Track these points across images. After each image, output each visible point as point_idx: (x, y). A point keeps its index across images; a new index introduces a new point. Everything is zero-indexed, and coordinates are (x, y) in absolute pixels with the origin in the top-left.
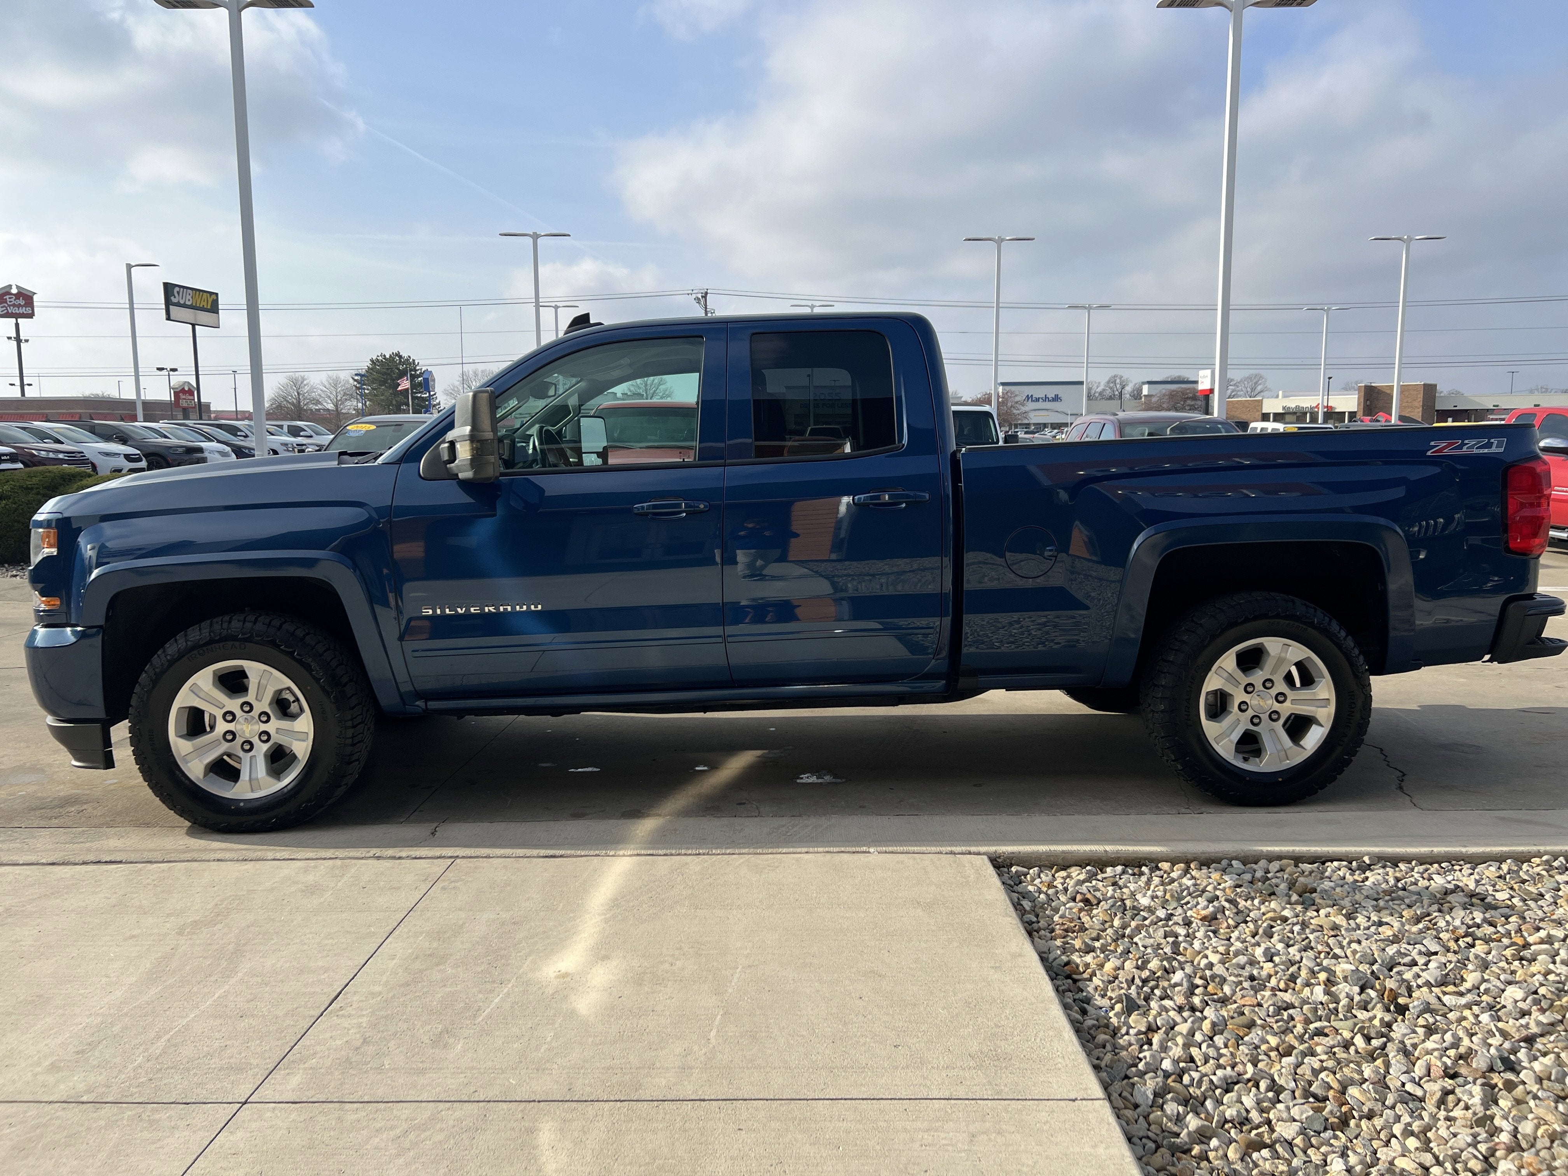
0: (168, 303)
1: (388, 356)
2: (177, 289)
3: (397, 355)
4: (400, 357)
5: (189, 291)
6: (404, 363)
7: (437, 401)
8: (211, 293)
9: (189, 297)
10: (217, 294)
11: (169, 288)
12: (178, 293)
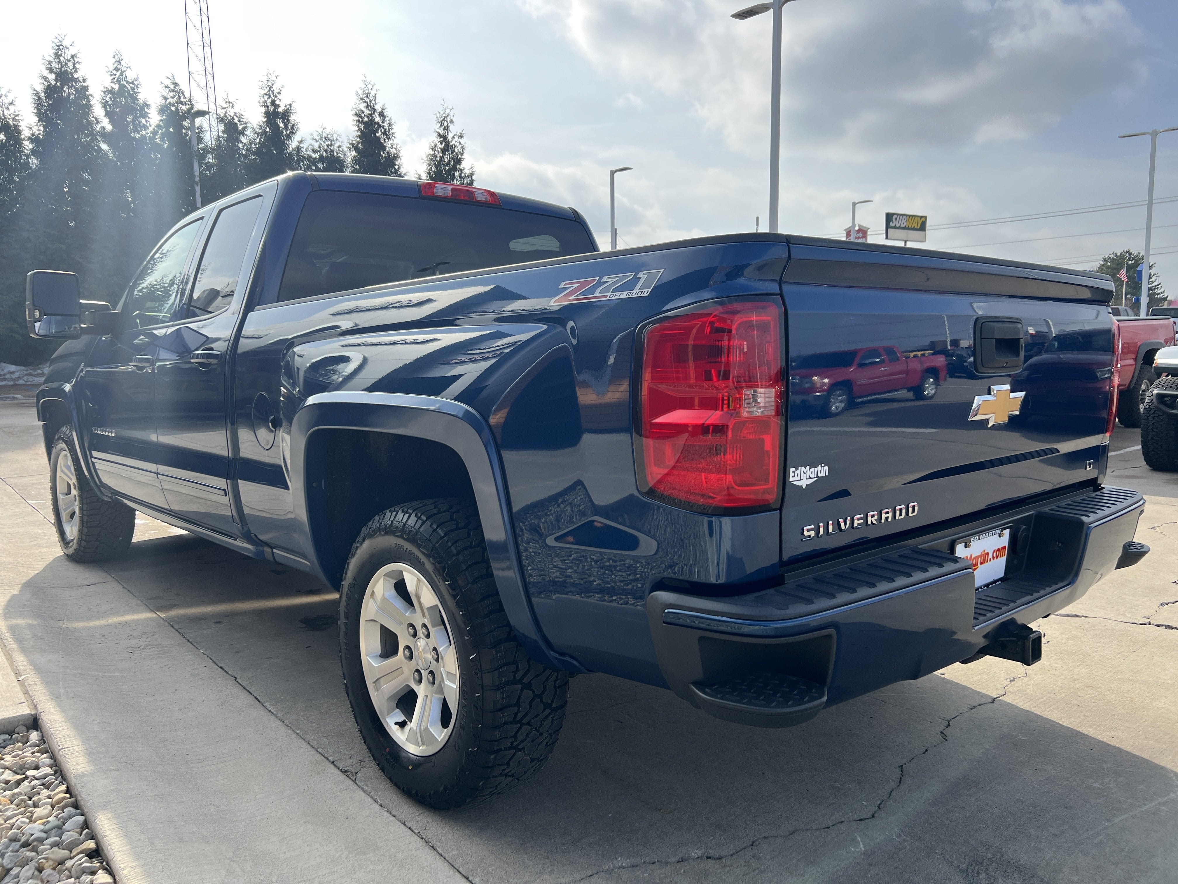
0: (888, 227)
1: (1119, 254)
2: (895, 216)
3: (1127, 252)
4: (1130, 254)
5: (905, 217)
6: (1134, 258)
7: (1162, 290)
8: (921, 217)
9: (903, 221)
10: (926, 217)
11: (889, 217)
12: (896, 219)
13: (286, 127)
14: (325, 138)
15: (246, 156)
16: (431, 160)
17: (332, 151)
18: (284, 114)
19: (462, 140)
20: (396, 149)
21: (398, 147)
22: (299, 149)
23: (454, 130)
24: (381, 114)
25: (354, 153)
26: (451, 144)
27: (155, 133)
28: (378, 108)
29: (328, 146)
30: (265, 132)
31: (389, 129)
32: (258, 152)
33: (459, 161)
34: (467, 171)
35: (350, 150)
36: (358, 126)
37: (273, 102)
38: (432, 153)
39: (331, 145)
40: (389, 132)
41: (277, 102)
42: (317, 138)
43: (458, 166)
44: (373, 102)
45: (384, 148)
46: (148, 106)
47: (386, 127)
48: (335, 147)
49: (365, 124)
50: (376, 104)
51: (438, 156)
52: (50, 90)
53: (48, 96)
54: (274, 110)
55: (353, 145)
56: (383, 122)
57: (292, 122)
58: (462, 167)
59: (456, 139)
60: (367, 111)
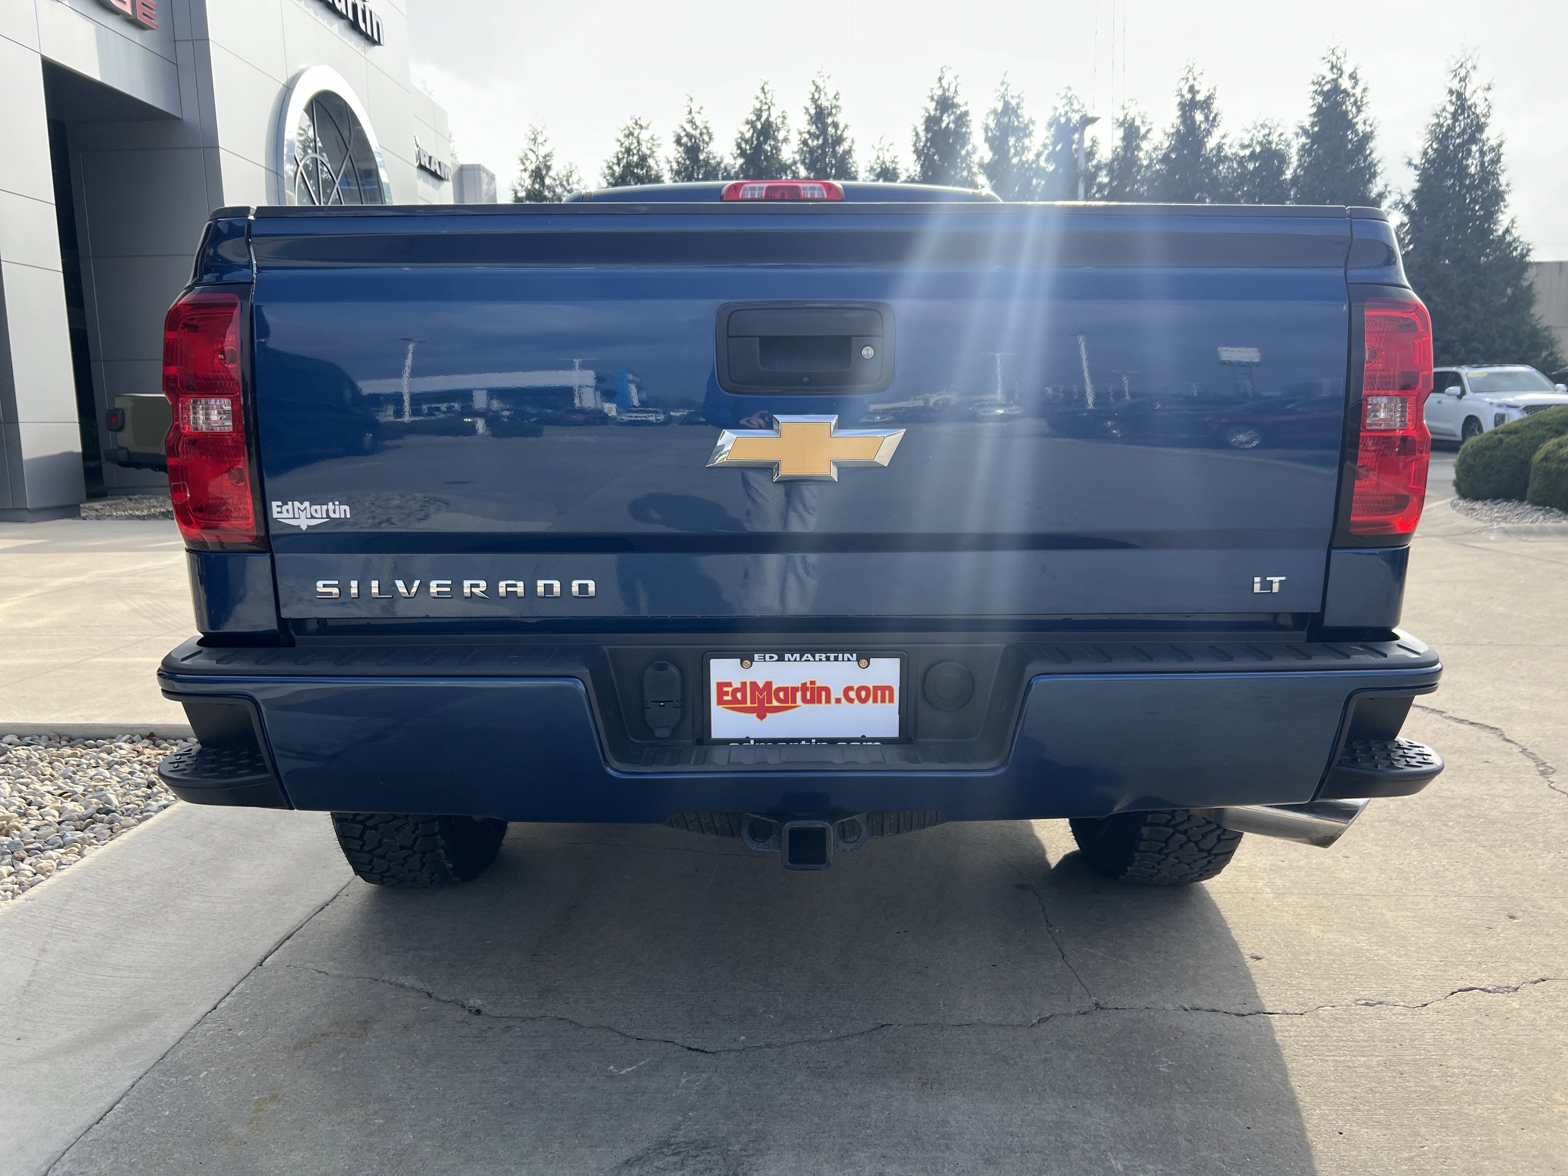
13: (1207, 118)
14: (1262, 125)
15: (1148, 167)
16: (1431, 132)
17: (1270, 143)
18: (1205, 101)
19: (1489, 95)
20: (1371, 126)
21: (1376, 122)
22: (1220, 147)
23: (1476, 82)
24: (1353, 77)
25: (1303, 140)
26: (1469, 103)
27: (1038, 155)
28: (1348, 70)
29: (1264, 136)
30: (1178, 131)
31: (1362, 97)
32: (1166, 159)
33: (1480, 128)
34: (1493, 142)
35: (1297, 136)
36: (1314, 99)
37: (1191, 89)
38: (1436, 121)
39: (1269, 135)
40: (1362, 102)
41: (1197, 88)
42: (1250, 127)
43: (1478, 136)
44: (1342, 60)
45: (1351, 126)
46: (1033, 123)
47: (1358, 95)
48: (1274, 138)
49: (1326, 95)
50: (1345, 62)
51: (1445, 124)
52: (931, 122)
53: (927, 129)
54: (1193, 98)
55: (1302, 128)
56: (1354, 88)
57: (1215, 111)
58: (1484, 136)
59: (1480, 93)
60: (1330, 76)
